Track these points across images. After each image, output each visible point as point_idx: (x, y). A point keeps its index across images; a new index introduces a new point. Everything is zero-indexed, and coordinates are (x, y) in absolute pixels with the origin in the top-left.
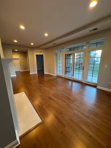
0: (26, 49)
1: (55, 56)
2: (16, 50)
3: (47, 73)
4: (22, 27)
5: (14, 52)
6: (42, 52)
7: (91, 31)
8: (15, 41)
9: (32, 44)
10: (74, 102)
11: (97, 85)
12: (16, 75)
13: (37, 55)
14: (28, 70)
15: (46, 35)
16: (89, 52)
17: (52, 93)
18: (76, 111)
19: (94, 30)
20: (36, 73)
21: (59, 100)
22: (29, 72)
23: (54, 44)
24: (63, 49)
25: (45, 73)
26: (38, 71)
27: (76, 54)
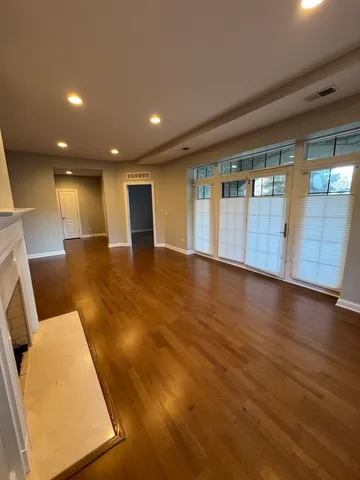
0: (97, 167)
1: (188, 189)
2: (69, 173)
3: (163, 245)
4: (75, 100)
5: (59, 177)
6: (147, 175)
7: (310, 99)
8: (62, 145)
9: (115, 152)
10: (246, 362)
11: (338, 293)
12: (63, 252)
13: (130, 188)
14: (103, 234)
15: (155, 120)
16: (306, 173)
17: (169, 321)
18: (249, 404)
19: (324, 93)
20: (129, 243)
21: (191, 348)
22: (105, 240)
23: (186, 149)
24: (216, 164)
25: (157, 245)
26: (134, 236)
27: (258, 182)
